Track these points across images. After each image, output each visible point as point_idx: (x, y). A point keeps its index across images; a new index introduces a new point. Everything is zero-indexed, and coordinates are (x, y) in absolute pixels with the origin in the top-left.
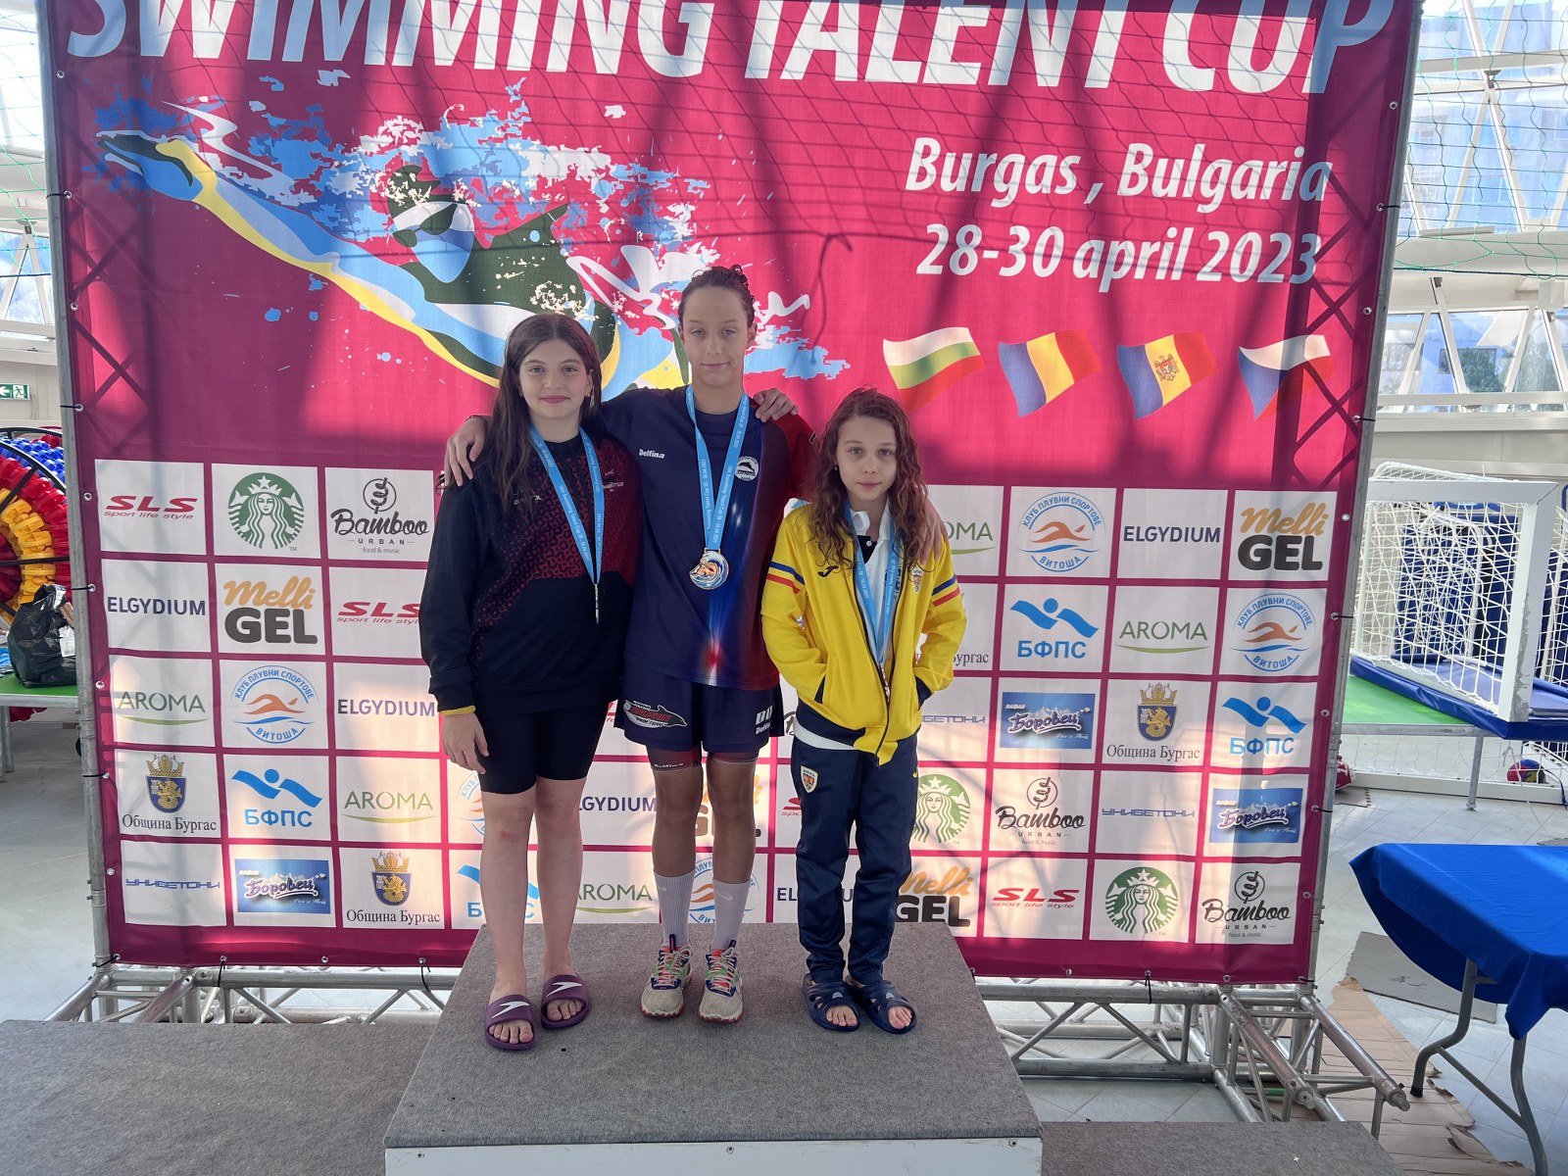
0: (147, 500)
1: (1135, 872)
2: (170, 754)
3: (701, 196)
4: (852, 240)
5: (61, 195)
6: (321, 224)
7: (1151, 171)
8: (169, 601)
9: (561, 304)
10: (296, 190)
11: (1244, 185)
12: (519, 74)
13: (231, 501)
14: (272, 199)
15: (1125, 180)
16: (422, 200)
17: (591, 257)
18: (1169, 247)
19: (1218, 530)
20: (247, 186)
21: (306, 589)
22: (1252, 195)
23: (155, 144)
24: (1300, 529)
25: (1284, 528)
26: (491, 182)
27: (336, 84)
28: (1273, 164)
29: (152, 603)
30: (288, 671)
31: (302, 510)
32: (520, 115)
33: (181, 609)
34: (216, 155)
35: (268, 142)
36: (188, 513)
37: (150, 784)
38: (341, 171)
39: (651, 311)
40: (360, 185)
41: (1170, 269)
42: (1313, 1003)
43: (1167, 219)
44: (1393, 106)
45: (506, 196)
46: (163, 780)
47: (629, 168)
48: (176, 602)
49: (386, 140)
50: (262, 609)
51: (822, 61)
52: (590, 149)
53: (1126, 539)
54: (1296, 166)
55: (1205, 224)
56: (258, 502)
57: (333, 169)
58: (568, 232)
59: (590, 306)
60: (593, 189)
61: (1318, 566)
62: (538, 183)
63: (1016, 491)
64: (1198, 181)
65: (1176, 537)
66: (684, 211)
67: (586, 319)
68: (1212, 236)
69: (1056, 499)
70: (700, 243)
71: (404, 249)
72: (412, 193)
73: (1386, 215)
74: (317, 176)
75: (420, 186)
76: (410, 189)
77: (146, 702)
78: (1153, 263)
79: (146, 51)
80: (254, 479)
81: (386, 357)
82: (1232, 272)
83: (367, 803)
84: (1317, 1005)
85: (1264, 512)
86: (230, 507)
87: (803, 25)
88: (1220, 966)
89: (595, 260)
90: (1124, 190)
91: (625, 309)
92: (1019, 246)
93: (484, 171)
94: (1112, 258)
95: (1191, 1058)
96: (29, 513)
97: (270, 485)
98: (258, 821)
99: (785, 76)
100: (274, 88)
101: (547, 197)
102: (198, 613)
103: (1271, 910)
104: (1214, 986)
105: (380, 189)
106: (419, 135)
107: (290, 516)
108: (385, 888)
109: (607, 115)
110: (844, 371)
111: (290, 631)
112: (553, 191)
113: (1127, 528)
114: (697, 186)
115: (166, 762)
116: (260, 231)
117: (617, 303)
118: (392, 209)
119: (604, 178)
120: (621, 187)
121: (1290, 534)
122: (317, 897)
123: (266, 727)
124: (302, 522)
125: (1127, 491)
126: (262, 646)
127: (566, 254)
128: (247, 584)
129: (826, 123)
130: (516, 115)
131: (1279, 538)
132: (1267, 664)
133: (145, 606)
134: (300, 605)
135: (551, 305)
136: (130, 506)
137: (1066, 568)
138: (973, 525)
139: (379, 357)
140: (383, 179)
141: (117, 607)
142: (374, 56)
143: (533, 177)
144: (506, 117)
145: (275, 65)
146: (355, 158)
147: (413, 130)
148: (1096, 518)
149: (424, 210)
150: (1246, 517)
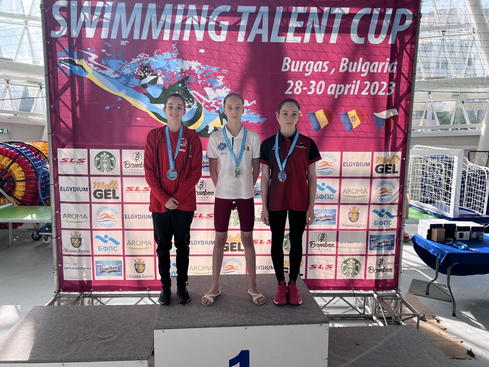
0: (72, 159)
1: (349, 259)
2: (77, 231)
3: (226, 74)
5: (49, 75)
6: (121, 82)
7: (348, 65)
8: (78, 188)
10: (114, 73)
11: (373, 69)
12: (176, 41)
13: (95, 160)
14: (108, 76)
15: (341, 68)
18: (354, 86)
19: (369, 163)
21: (116, 184)
22: (376, 72)
24: (391, 162)
25: (387, 162)
27: (126, 45)
28: (381, 63)
29: (73, 188)
30: (110, 207)
31: (115, 161)
32: (176, 52)
33: (81, 190)
34: (92, 64)
35: (107, 60)
36: (83, 163)
37: (71, 240)
38: (127, 68)
39: (212, 105)
40: (132, 72)
41: (354, 91)
43: (353, 78)
44: (414, 47)
46: (75, 238)
47: (206, 66)
48: (80, 188)
49: (139, 60)
50: (103, 190)
51: (258, 37)
52: (195, 61)
53: (344, 166)
54: (387, 63)
55: (363, 80)
56: (103, 159)
57: (124, 67)
60: (196, 72)
61: (397, 172)
62: (181, 71)
64: (361, 68)
65: (358, 165)
66: (221, 78)
68: (365, 83)
69: (324, 155)
70: (225, 87)
72: (146, 74)
73: (412, 76)
74: (120, 69)
75: (149, 72)
76: (145, 73)
77: (71, 216)
78: (349, 90)
79: (73, 36)
80: (102, 153)
82: (371, 92)
83: (133, 244)
84: (401, 296)
85: (382, 158)
86: (95, 161)
87: (253, 27)
88: (373, 286)
89: (197, 91)
91: (205, 105)
92: (313, 86)
93: (166, 68)
94: (338, 88)
95: (366, 313)
97: (106, 155)
98: (102, 250)
99: (248, 41)
100: (108, 46)
101: (183, 74)
102: (86, 191)
103: (387, 269)
104: (372, 292)
106: (148, 58)
107: (112, 163)
108: (138, 268)
109: (200, 52)
110: (265, 121)
111: (111, 196)
112: (185, 73)
113: (344, 163)
114: (225, 71)
115: (76, 233)
116: (104, 85)
119: (199, 69)
120: (204, 71)
121: (389, 164)
122: (118, 271)
123: (105, 223)
124: (115, 165)
125: (344, 152)
126: (103, 200)
128: (99, 183)
131: (386, 165)
132: (384, 200)
133: (71, 189)
134: (114, 188)
136: (67, 161)
137: (327, 174)
139: (137, 119)
141: (63, 190)
142: (136, 37)
143: (180, 69)
144: (172, 53)
145: (109, 40)
146: (131, 64)
147: (146, 57)
148: (335, 160)
149: (150, 78)
150: (377, 159)
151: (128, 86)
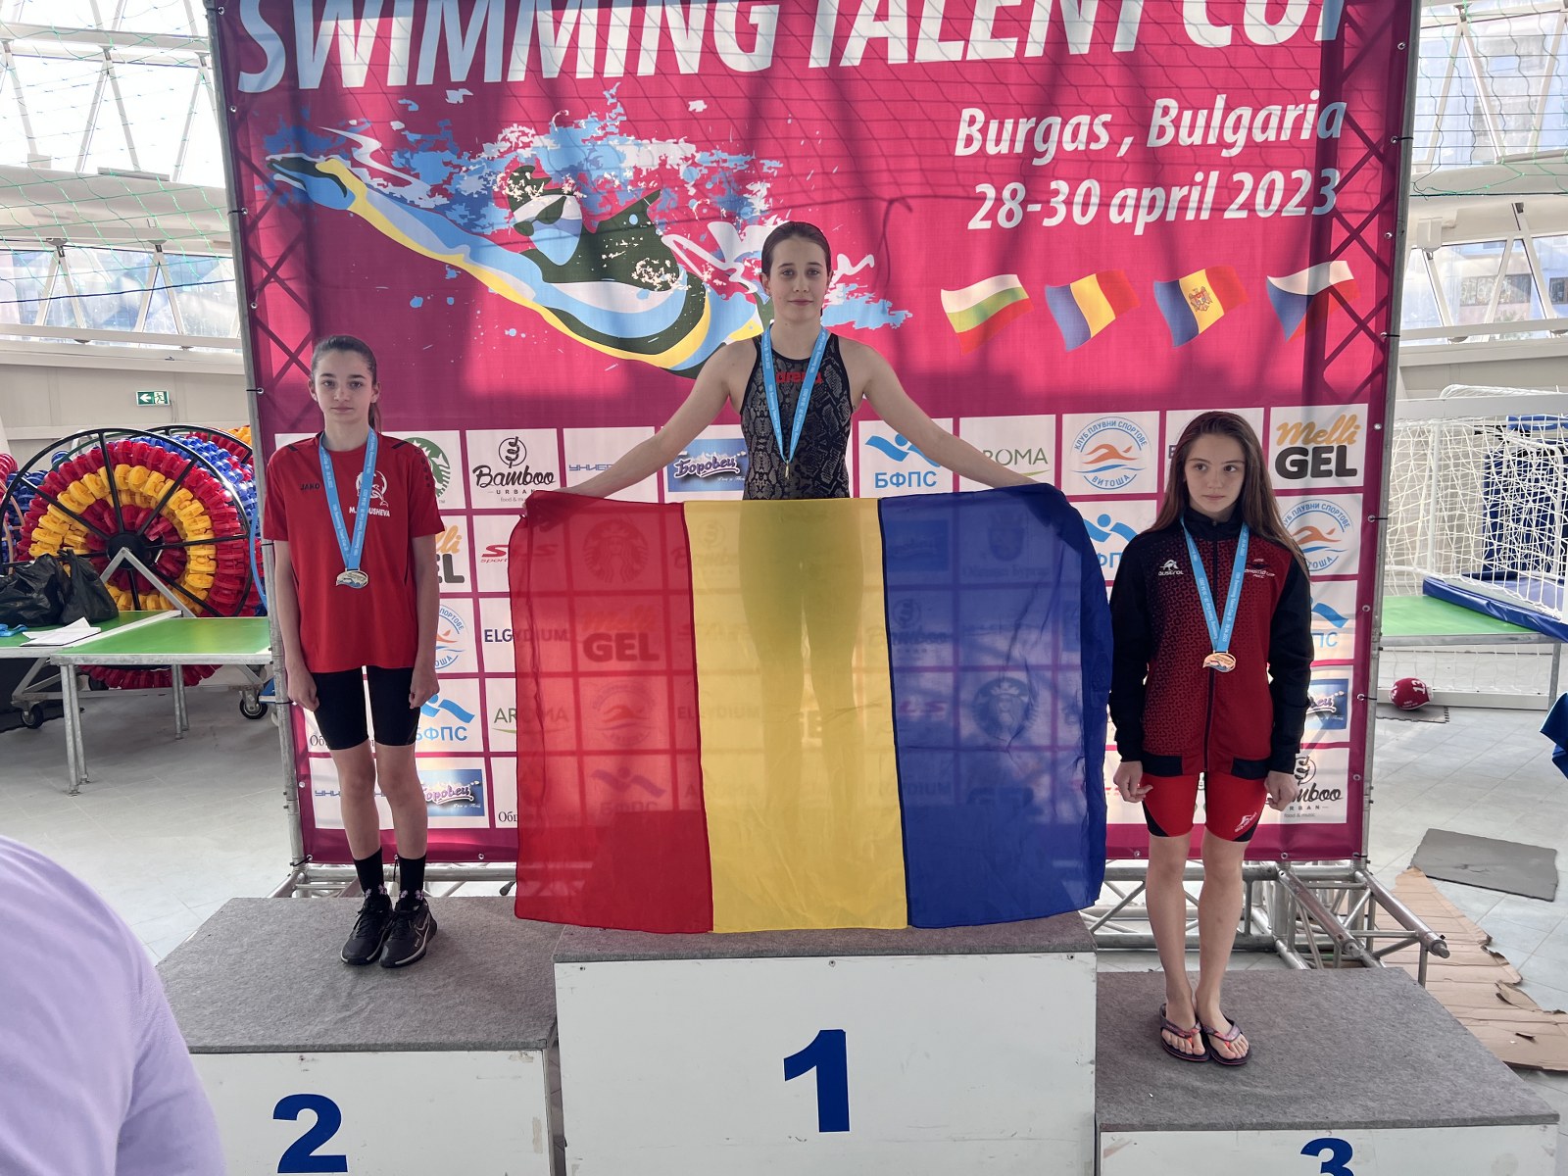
3: (775, 174)
4: (912, 202)
5: (240, 212)
6: (453, 222)
7: (1177, 123)
9: (658, 277)
10: (432, 195)
11: (1265, 128)
12: (617, 79)
14: (412, 203)
15: (1154, 131)
16: (537, 194)
17: (682, 234)
18: (1197, 190)
20: (391, 194)
21: (453, 536)
22: (1272, 138)
23: (316, 163)
24: (1333, 439)
25: (1319, 439)
26: (595, 174)
27: (461, 101)
28: (1290, 107)
31: (449, 468)
32: (617, 116)
34: (367, 170)
35: (408, 155)
38: (469, 175)
39: (736, 278)
40: (485, 185)
41: (1199, 209)
42: (1365, 875)
43: (1196, 164)
44: (1401, 46)
45: (608, 186)
47: (712, 154)
49: (505, 146)
51: (876, 48)
52: (678, 140)
54: (1313, 107)
55: (1230, 166)
57: (462, 173)
58: (662, 214)
59: (683, 277)
60: (682, 176)
61: (1353, 472)
62: (635, 173)
63: (1066, 417)
64: (1222, 128)
66: (761, 188)
67: (681, 289)
68: (1236, 177)
69: (1104, 424)
70: (775, 216)
71: (525, 238)
72: (528, 189)
73: (1400, 146)
74: (448, 181)
75: (535, 183)
76: (526, 186)
78: (1182, 205)
79: (303, 85)
81: (513, 332)
82: (1257, 207)
83: (512, 718)
84: (1370, 877)
85: (1297, 426)
87: (858, 18)
88: (1276, 844)
89: (686, 237)
90: (1153, 141)
91: (713, 279)
92: (1061, 197)
93: (588, 166)
94: (1145, 202)
95: (1254, 931)
96: (191, 500)
98: (421, 738)
99: (844, 63)
100: (410, 109)
101: (642, 185)
103: (1324, 792)
104: (1272, 864)
105: (501, 187)
106: (532, 139)
107: (438, 474)
109: (691, 109)
110: (907, 319)
112: (647, 179)
113: (1171, 447)
114: (772, 166)
116: (404, 232)
117: (706, 273)
118: (513, 205)
119: (691, 165)
120: (705, 171)
121: (1324, 445)
122: (473, 802)
124: (448, 478)
125: (1169, 413)
127: (661, 233)
129: (884, 101)
130: (614, 116)
131: (1315, 449)
134: (449, 550)
135: (650, 278)
137: (1116, 486)
138: (1029, 451)
139: (507, 333)
140: (503, 179)
142: (492, 75)
143: (630, 168)
144: (605, 118)
145: (411, 89)
146: (480, 163)
147: (526, 135)
148: (1141, 440)
149: (539, 203)
150: (1281, 431)
151: (474, 230)
